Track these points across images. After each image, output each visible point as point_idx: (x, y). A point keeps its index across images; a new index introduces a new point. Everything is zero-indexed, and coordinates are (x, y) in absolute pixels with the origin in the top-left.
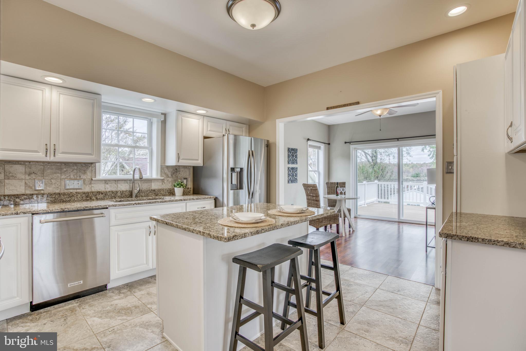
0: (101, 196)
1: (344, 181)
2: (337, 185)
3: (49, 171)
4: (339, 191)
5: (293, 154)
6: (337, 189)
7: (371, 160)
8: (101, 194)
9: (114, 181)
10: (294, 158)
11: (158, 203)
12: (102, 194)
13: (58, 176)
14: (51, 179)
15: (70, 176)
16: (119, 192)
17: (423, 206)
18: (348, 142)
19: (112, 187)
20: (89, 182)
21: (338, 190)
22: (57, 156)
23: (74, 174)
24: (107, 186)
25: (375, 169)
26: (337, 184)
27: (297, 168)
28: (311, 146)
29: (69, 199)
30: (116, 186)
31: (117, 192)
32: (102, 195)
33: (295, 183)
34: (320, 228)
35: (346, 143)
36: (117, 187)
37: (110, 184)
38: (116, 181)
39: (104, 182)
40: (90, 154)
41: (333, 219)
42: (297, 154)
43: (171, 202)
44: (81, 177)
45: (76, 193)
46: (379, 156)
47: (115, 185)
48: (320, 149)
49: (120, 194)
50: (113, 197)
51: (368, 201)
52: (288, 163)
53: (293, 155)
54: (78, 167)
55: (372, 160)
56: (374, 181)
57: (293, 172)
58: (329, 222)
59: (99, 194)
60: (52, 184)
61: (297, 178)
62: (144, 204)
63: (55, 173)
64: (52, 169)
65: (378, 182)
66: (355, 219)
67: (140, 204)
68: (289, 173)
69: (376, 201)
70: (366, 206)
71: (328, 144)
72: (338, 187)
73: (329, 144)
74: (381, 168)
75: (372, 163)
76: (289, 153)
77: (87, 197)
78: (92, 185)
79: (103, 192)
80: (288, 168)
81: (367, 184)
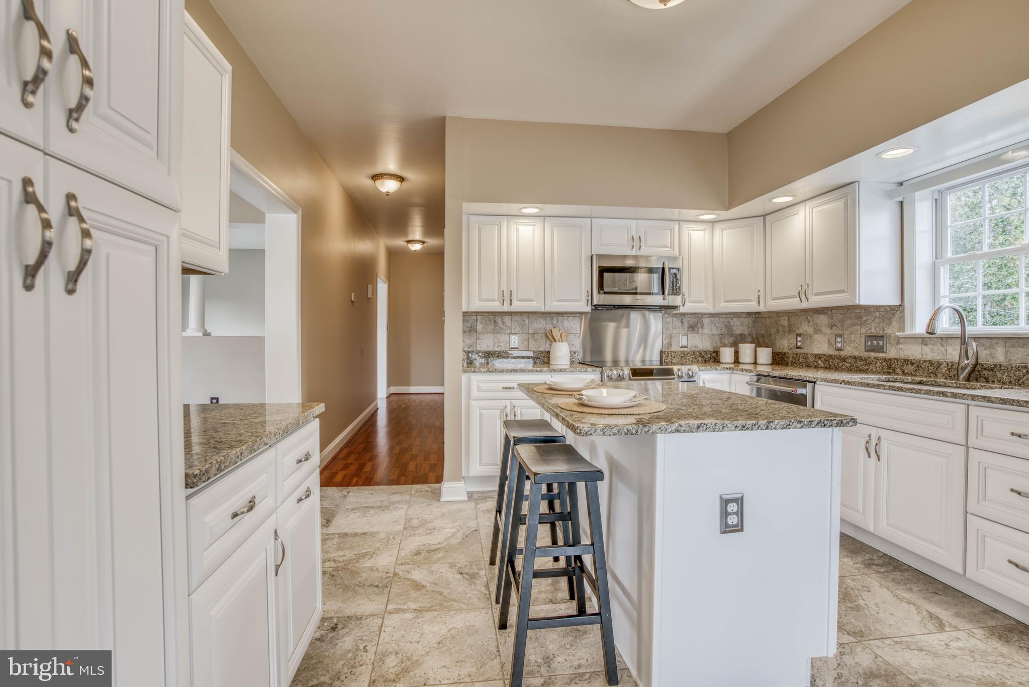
0: (910, 368)
3: (848, 322)
8: (910, 365)
9: (940, 340)
11: (884, 389)
12: (912, 364)
13: (857, 329)
14: (851, 334)
15: (870, 329)
16: (945, 363)
19: (934, 352)
20: (896, 341)
22: (810, 300)
23: (876, 325)
24: (926, 349)
29: (866, 368)
30: (944, 350)
31: (940, 364)
32: (913, 368)
36: (945, 353)
37: (931, 346)
38: (944, 339)
39: (920, 340)
40: (843, 291)
43: (914, 392)
44: (885, 332)
45: (875, 358)
47: (942, 348)
49: (946, 369)
50: (932, 373)
54: (881, 312)
59: (908, 364)
60: (851, 341)
62: (858, 386)
63: (855, 324)
64: (851, 318)
67: (851, 385)
77: (889, 367)
78: (901, 346)
79: (913, 361)
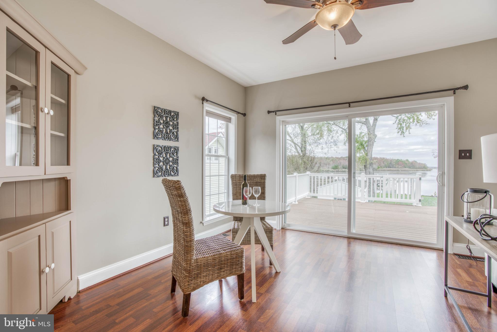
1: (263, 173)
2: (245, 182)
4: (248, 193)
5: (166, 119)
6: (243, 188)
7: (300, 151)
10: (171, 128)
17: (361, 202)
18: (273, 112)
21: (246, 192)
25: (304, 160)
26: (245, 180)
27: (176, 150)
28: (210, 114)
33: (172, 176)
34: (193, 293)
35: (269, 112)
41: (229, 264)
42: (178, 123)
46: (308, 147)
48: (230, 122)
51: (300, 196)
52: (155, 136)
53: (167, 123)
55: (302, 151)
56: (306, 173)
57: (166, 156)
58: (218, 273)
61: (179, 168)
65: (310, 173)
66: (282, 232)
68: (157, 157)
69: (308, 196)
70: (297, 203)
71: (242, 114)
72: (247, 186)
73: (244, 115)
74: (310, 159)
75: (301, 155)
76: (157, 119)
80: (155, 148)
81: (298, 176)
